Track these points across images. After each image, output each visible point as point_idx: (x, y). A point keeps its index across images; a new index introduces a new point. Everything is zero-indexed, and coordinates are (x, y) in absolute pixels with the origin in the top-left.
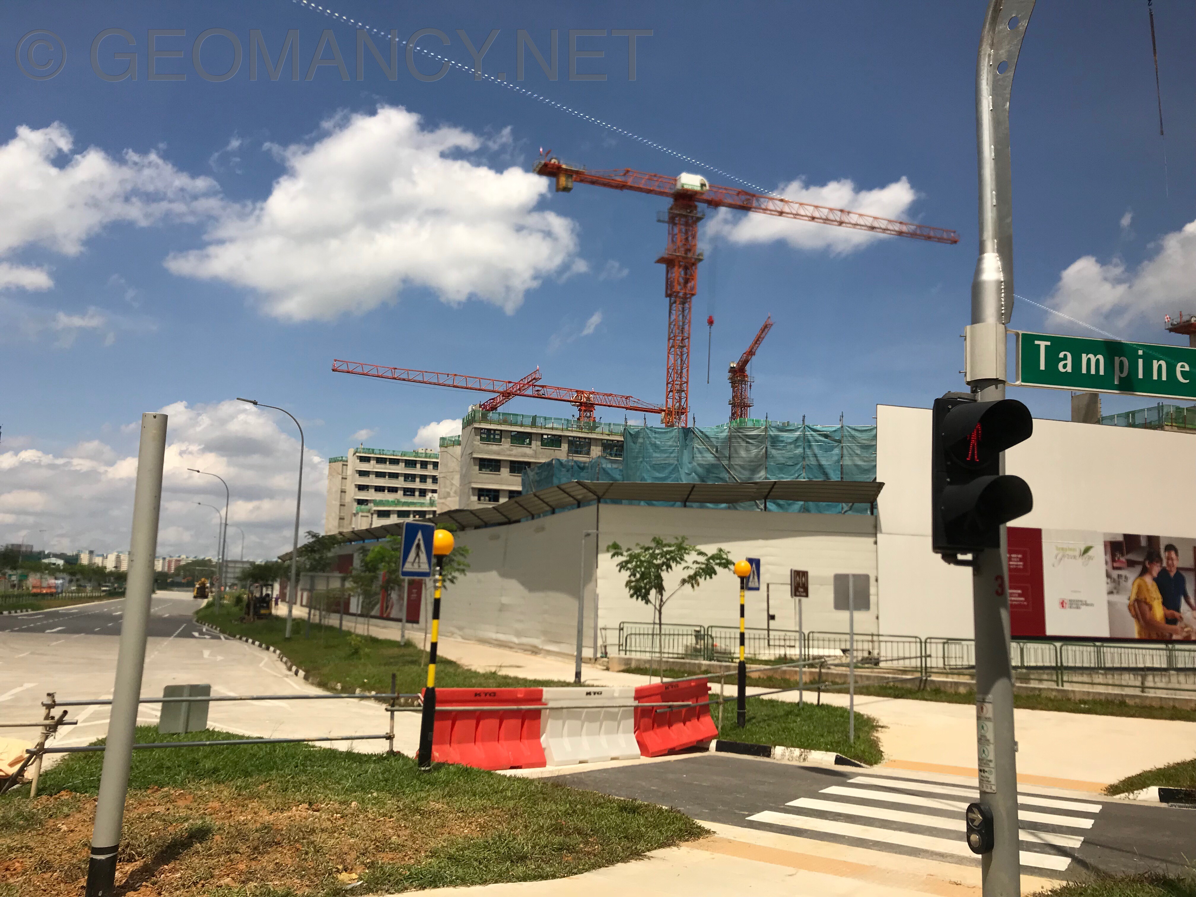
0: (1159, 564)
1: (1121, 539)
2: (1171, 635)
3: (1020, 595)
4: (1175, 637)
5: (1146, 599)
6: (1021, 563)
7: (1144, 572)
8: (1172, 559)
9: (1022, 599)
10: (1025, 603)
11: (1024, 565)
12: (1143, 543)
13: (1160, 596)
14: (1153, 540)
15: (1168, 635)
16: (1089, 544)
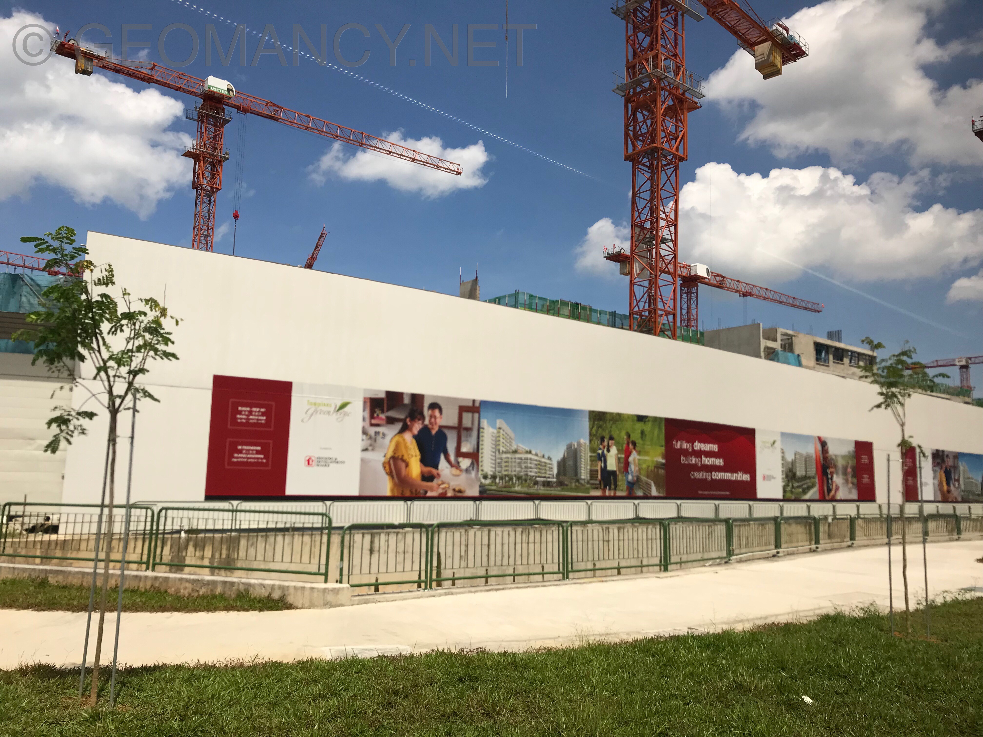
0: (420, 422)
1: (383, 396)
2: (426, 492)
3: (258, 452)
4: (429, 494)
5: (403, 456)
6: (264, 418)
7: (405, 428)
8: (435, 417)
9: (262, 456)
10: (264, 461)
11: (266, 420)
12: (407, 401)
13: (418, 453)
14: (417, 399)
15: (422, 491)
16: (346, 400)
